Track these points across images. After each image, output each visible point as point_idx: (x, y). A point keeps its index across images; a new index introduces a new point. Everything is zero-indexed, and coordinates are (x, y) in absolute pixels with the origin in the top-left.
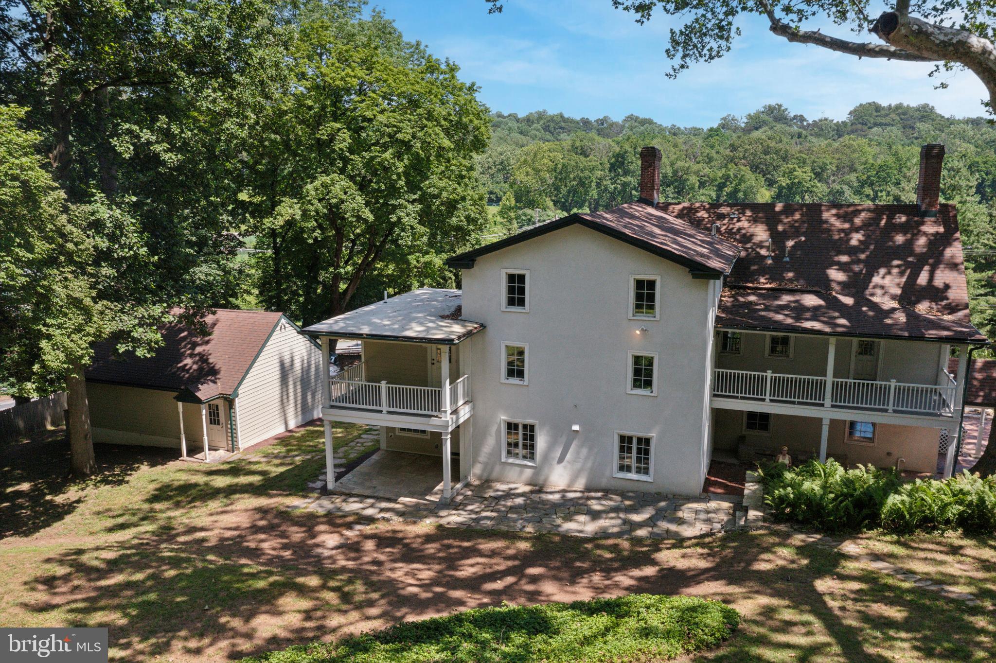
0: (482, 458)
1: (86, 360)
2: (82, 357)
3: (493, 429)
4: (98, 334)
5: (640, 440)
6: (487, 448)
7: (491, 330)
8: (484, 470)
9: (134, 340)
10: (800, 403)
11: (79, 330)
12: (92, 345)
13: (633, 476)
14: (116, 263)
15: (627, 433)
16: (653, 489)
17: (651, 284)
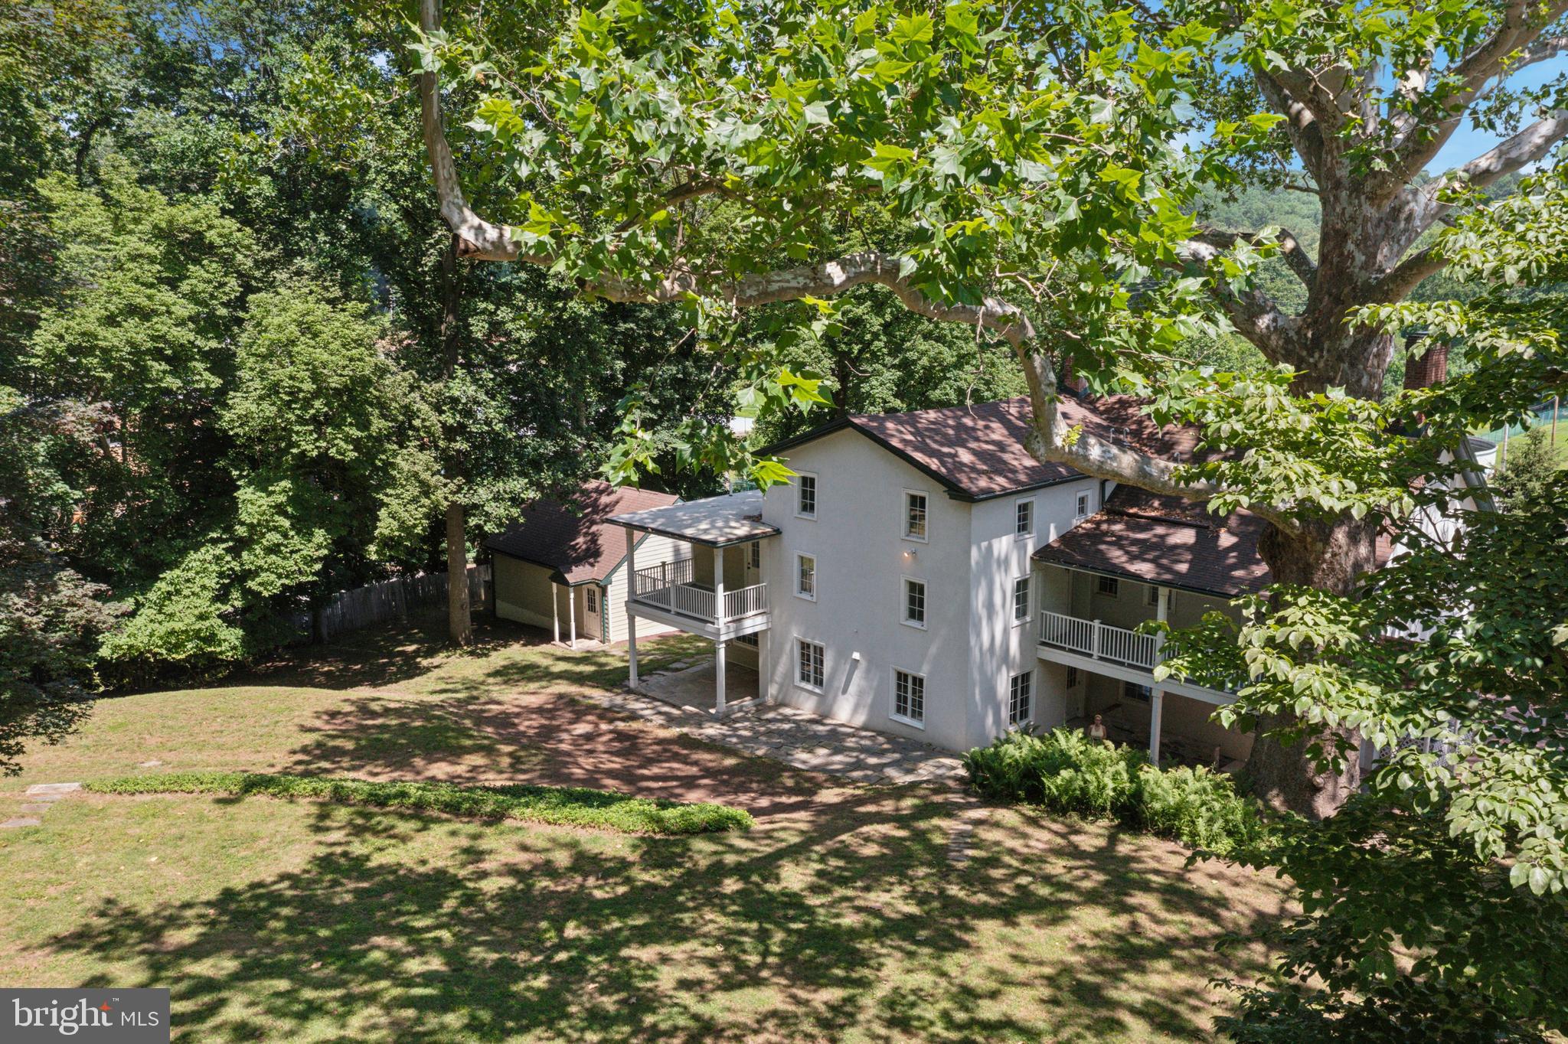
0: (778, 678)
1: (418, 530)
2: (415, 526)
3: (788, 647)
4: (436, 507)
5: (914, 679)
6: (781, 669)
7: (786, 536)
8: (780, 691)
9: (487, 514)
10: (1130, 666)
11: (415, 500)
12: (426, 516)
13: (907, 720)
14: (469, 437)
15: (904, 670)
16: (923, 738)
17: (923, 499)
